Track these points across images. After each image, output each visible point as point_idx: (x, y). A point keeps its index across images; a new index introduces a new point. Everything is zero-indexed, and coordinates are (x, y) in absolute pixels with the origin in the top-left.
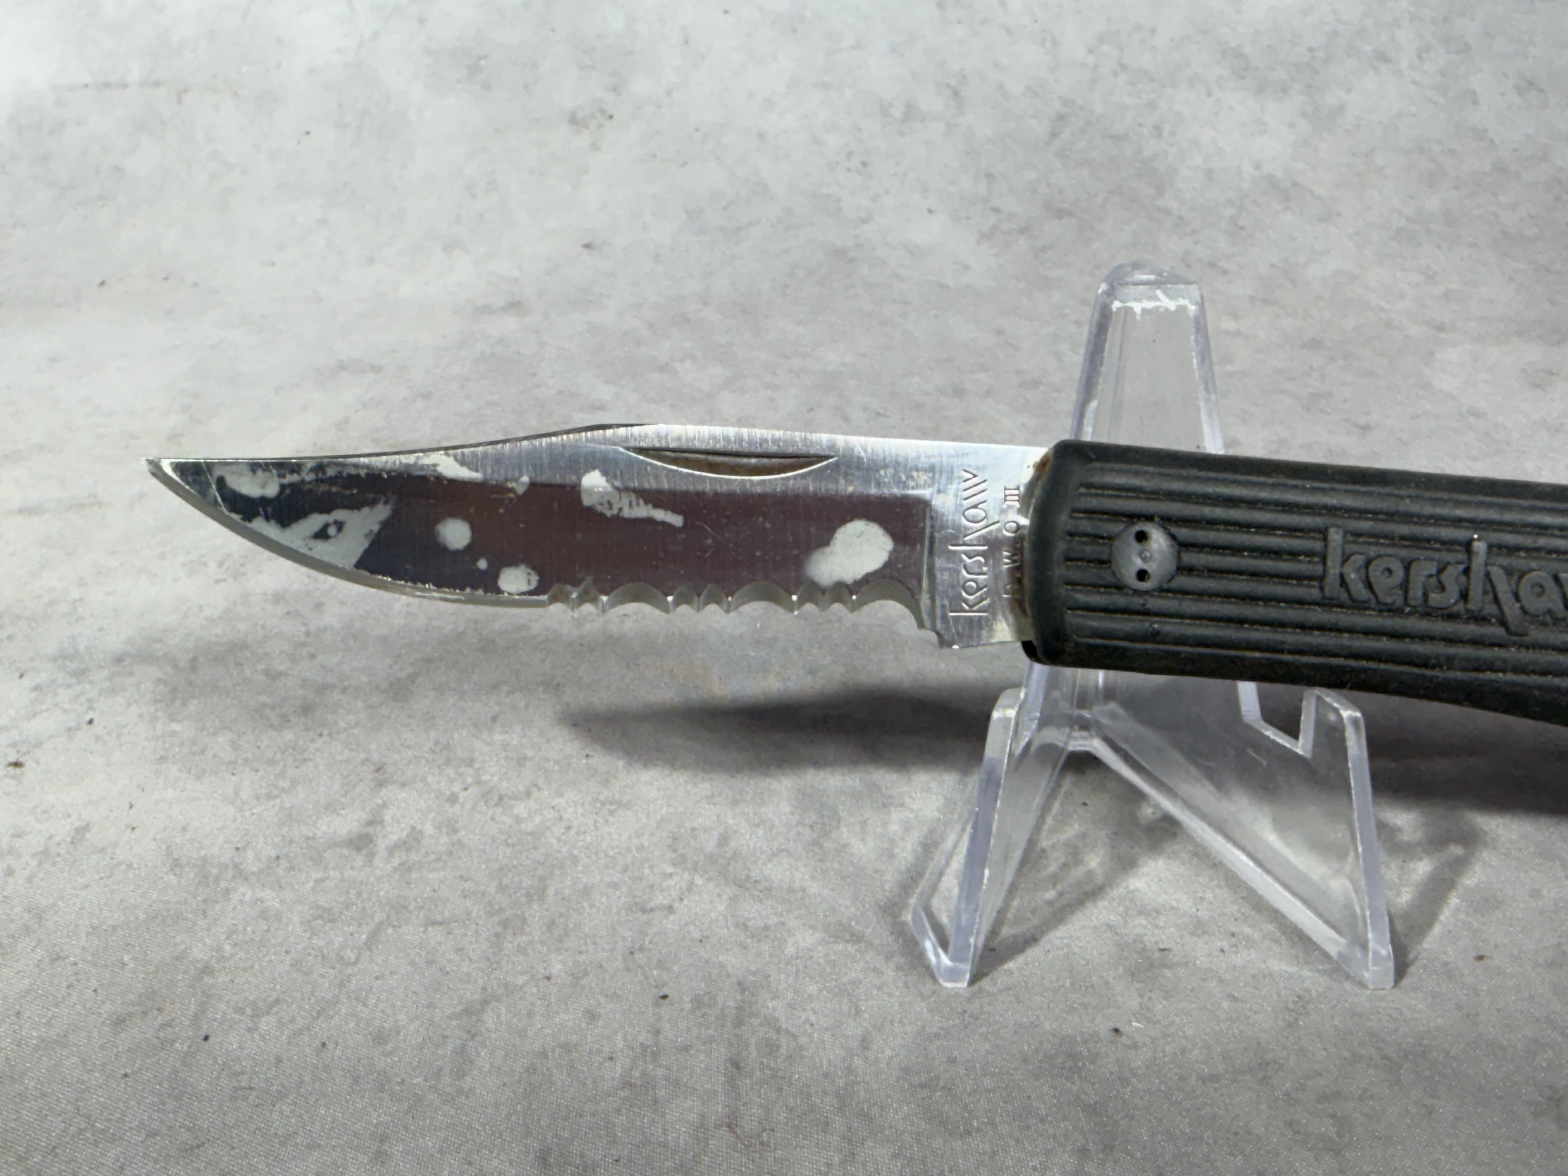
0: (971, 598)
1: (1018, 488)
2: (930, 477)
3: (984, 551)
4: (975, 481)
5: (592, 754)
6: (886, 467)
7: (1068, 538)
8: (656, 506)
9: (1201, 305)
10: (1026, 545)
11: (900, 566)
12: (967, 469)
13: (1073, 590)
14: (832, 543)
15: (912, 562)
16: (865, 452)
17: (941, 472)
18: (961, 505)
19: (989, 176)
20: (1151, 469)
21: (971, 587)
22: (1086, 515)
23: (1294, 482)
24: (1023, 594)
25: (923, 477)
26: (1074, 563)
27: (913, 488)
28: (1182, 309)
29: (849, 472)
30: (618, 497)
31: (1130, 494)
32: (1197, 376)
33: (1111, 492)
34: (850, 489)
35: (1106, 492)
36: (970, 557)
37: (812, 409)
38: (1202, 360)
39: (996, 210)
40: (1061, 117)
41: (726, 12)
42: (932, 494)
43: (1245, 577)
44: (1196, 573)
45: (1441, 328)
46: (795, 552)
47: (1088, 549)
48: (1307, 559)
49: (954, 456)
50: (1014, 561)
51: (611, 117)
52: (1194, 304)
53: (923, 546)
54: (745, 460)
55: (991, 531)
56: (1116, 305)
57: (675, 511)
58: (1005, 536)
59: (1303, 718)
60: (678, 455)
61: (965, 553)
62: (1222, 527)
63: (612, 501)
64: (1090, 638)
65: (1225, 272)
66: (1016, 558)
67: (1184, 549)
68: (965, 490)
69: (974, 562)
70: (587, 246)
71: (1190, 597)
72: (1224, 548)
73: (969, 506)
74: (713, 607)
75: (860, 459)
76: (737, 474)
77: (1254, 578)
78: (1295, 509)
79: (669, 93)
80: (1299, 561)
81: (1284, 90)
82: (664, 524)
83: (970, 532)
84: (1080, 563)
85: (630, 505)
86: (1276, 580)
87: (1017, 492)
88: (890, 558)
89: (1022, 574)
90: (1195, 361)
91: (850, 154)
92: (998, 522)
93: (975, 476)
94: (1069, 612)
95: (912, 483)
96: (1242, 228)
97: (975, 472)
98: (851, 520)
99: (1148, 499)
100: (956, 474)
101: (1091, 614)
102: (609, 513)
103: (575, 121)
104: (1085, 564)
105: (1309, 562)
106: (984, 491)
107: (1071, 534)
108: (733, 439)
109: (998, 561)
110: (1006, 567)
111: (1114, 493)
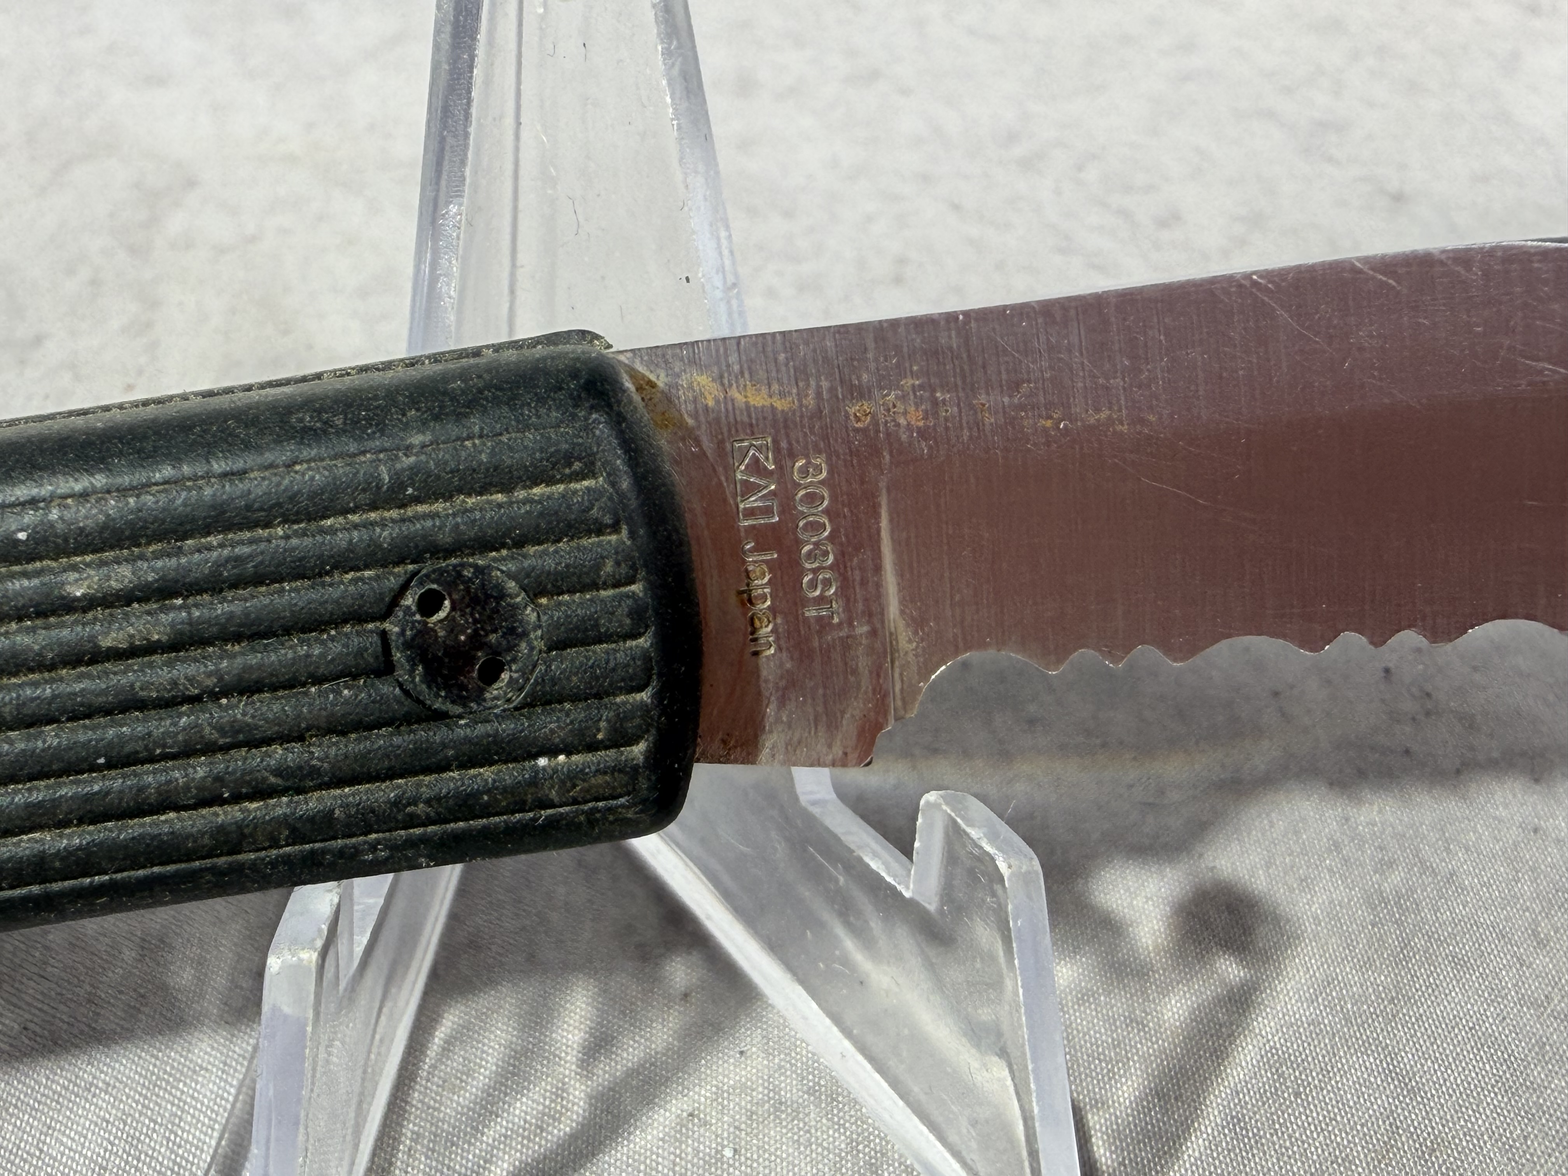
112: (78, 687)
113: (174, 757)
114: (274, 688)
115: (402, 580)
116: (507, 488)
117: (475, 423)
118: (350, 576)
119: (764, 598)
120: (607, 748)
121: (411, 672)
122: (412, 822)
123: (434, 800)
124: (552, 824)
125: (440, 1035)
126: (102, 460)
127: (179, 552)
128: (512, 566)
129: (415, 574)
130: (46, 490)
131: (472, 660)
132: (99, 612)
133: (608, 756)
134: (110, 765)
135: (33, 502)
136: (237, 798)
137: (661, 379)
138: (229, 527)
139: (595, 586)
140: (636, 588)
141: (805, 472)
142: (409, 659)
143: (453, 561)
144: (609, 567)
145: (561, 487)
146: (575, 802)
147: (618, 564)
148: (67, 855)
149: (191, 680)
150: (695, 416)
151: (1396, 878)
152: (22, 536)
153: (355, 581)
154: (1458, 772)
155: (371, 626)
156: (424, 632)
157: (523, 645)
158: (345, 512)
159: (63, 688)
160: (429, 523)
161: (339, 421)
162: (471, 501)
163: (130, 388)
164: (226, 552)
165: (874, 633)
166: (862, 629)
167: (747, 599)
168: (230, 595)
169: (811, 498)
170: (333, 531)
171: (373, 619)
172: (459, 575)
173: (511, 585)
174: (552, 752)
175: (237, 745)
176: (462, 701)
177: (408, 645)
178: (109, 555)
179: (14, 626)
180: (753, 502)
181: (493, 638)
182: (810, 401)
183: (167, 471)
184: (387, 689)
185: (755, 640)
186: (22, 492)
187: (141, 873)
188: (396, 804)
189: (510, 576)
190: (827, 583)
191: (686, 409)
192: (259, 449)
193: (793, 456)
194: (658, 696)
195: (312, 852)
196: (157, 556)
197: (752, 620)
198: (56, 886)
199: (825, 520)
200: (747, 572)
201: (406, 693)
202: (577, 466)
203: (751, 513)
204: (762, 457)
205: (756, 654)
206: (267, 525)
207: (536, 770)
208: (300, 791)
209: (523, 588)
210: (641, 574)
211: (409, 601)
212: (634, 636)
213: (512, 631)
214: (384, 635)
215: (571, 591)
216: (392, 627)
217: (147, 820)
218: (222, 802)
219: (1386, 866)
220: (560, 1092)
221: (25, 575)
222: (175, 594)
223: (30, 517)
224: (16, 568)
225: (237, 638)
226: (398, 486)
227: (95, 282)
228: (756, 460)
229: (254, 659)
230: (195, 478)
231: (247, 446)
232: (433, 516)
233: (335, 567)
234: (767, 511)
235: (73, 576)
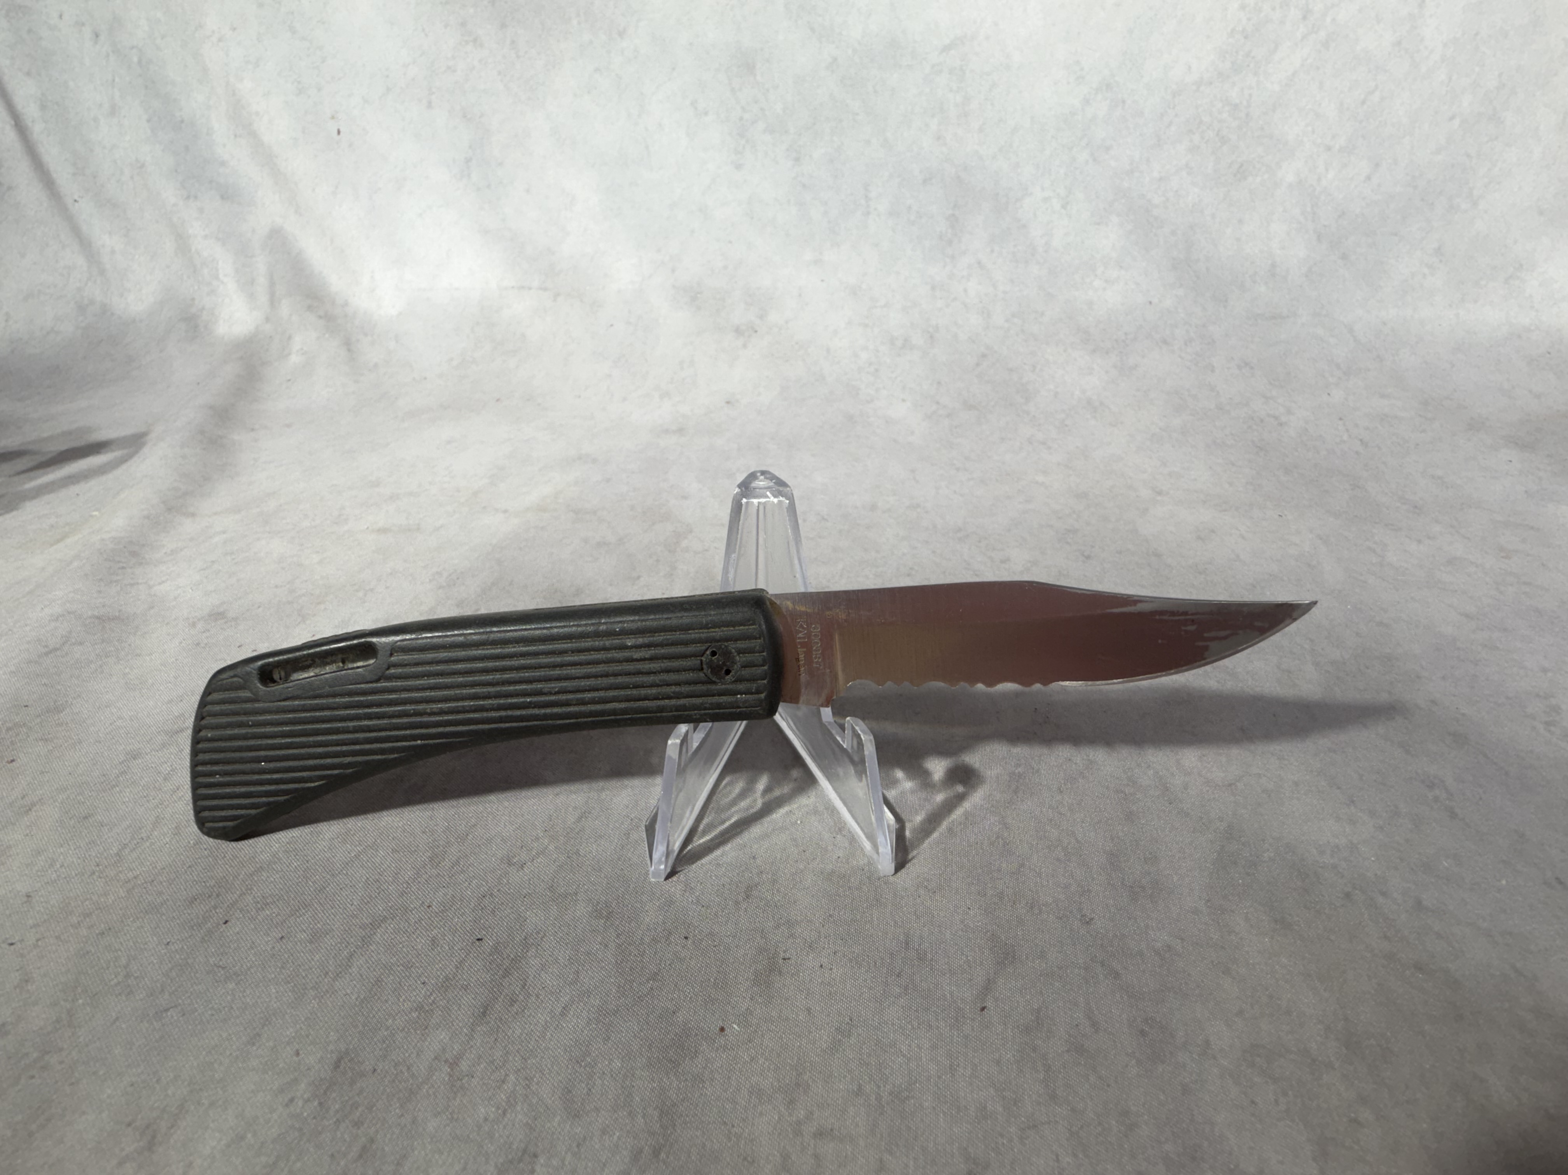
19: (939, 383)
39: (938, 403)
40: (984, 356)
41: (822, 281)
45: (1160, 493)
51: (756, 331)
65: (1049, 448)
70: (728, 403)
79: (787, 322)
81: (1107, 353)
91: (870, 364)
96: (1066, 426)
103: (738, 331)
112: (628, 667)
113: (649, 687)
114: (674, 672)
115: (707, 647)
116: (734, 626)
117: (727, 610)
118: (694, 645)
119: (802, 660)
120: (755, 694)
121: (707, 671)
122: (705, 709)
123: (711, 704)
124: (740, 713)
125: (724, 783)
126: (638, 613)
127: (653, 636)
128: (734, 646)
129: (710, 646)
130: (625, 619)
131: (722, 668)
132: (634, 650)
133: (756, 696)
134: (634, 687)
135: (620, 622)
136: (663, 699)
137: (778, 602)
138: (666, 631)
139: (754, 652)
140: (765, 654)
141: (814, 628)
142: (708, 667)
143: (720, 643)
144: (757, 648)
145: (747, 627)
146: (746, 707)
147: (760, 647)
148: (621, 709)
149: (654, 668)
150: (786, 612)
151: (1020, 769)
152: (617, 630)
153: (695, 647)
154: (1050, 741)
155: (699, 658)
156: (711, 661)
157: (736, 666)
158: (694, 629)
159: (624, 667)
160: (714, 634)
161: (694, 607)
162: (725, 629)
163: (663, 594)
164: (665, 637)
165: (831, 672)
166: (828, 671)
167: (798, 660)
168: (665, 648)
169: (815, 635)
170: (690, 634)
171: (699, 656)
172: (721, 647)
173: (733, 650)
174: (741, 694)
175: (664, 685)
176: (720, 679)
177: (707, 664)
178: (637, 636)
179: (614, 651)
180: (800, 635)
181: (728, 663)
182: (816, 610)
183: (652, 617)
184: (701, 675)
185: (799, 671)
186: (618, 619)
187: (638, 716)
188: (702, 704)
189: (733, 648)
190: (819, 658)
191: (784, 610)
192: (675, 613)
193: (811, 624)
194: (768, 682)
195: (681, 715)
196: (649, 637)
197: (799, 666)
198: (618, 717)
199: (818, 641)
200: (798, 654)
201: (706, 675)
202: (751, 622)
203: (800, 638)
204: (803, 624)
205: (800, 675)
206: (675, 631)
207: (737, 698)
208: (678, 698)
209: (736, 651)
210: (766, 650)
211: (708, 652)
212: (764, 666)
213: (733, 662)
214: (701, 661)
215: (748, 653)
216: (703, 659)
217: (641, 702)
218: (659, 699)
219: (1018, 766)
220: (755, 801)
221: (618, 639)
222: (652, 647)
223: (620, 625)
224: (616, 637)
225: (666, 658)
226: (707, 624)
227: (658, 561)
228: (801, 624)
229: (669, 664)
230: (659, 619)
231: (672, 612)
232: (715, 632)
233: (690, 643)
234: (804, 638)
235: (629, 640)
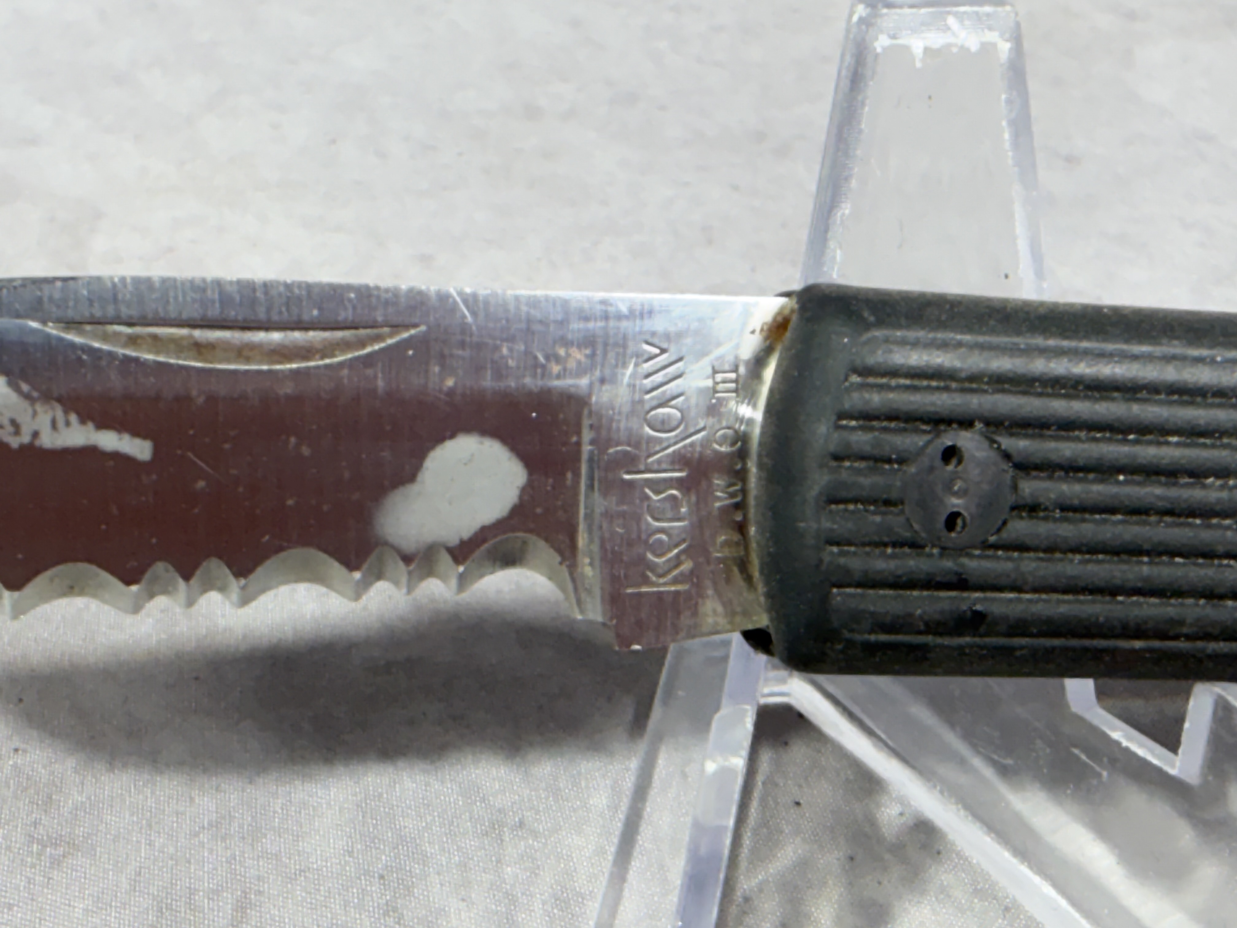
0: (659, 560)
1: (735, 370)
2: (587, 356)
3: (679, 480)
4: (663, 359)
5: (22, 746)
6: (511, 339)
7: (834, 464)
8: (101, 425)
9: (1017, 39)
10: (753, 468)
11: (539, 510)
12: (650, 340)
13: (842, 554)
14: (420, 477)
15: (559, 503)
16: (474, 314)
17: (606, 345)
18: (641, 402)
20: (967, 338)
21: (660, 541)
22: (861, 422)
23: (1195, 352)
24: (747, 548)
25: (578, 355)
26: (841, 507)
27: (558, 377)
28: (987, 48)
29: (446, 351)
30: (30, 411)
31: (934, 384)
32: (1010, 162)
33: (903, 381)
34: (450, 382)
35: (894, 382)
36: (657, 492)
37: (333, 142)
38: (1016, 136)
42: (591, 385)
43: (1119, 517)
44: (1041, 514)
46: (356, 496)
47: (866, 481)
48: (1219, 483)
49: (627, 317)
50: (732, 495)
52: (1007, 41)
53: (577, 475)
54: (260, 336)
55: (692, 445)
56: (881, 43)
57: (136, 433)
58: (716, 452)
59: (1187, 725)
60: (138, 330)
61: (649, 483)
62: (1083, 434)
63: (19, 420)
64: (870, 633)
66: (732, 489)
67: (1021, 474)
68: (648, 376)
69: (664, 499)
71: (1032, 554)
72: (1086, 469)
73: (655, 403)
74: (214, 596)
75: (464, 328)
76: (248, 360)
77: (1135, 518)
78: (1199, 399)
80: (1204, 487)
82: (117, 456)
83: (658, 448)
84: (851, 507)
85: (54, 425)
86: (1168, 519)
87: (733, 376)
88: (521, 497)
89: (745, 516)
90: (1007, 136)
92: (703, 429)
93: (663, 351)
94: (835, 590)
95: (556, 369)
97: (665, 345)
98: (452, 436)
99: (963, 390)
100: (632, 347)
101: (871, 592)
102: (14, 442)
104: (860, 506)
105: (1222, 487)
106: (679, 376)
107: (838, 458)
108: (237, 298)
109: (705, 497)
110: (718, 504)
111: (908, 382)
